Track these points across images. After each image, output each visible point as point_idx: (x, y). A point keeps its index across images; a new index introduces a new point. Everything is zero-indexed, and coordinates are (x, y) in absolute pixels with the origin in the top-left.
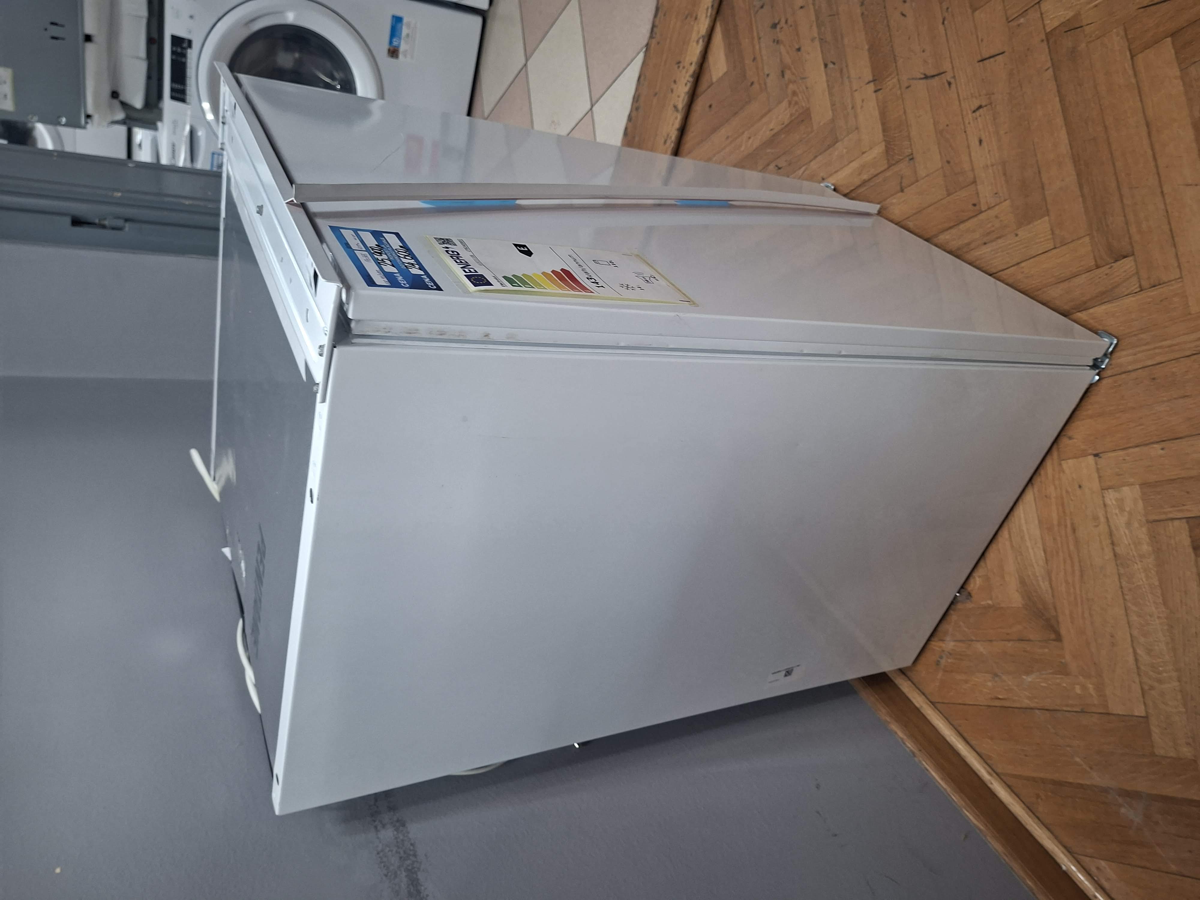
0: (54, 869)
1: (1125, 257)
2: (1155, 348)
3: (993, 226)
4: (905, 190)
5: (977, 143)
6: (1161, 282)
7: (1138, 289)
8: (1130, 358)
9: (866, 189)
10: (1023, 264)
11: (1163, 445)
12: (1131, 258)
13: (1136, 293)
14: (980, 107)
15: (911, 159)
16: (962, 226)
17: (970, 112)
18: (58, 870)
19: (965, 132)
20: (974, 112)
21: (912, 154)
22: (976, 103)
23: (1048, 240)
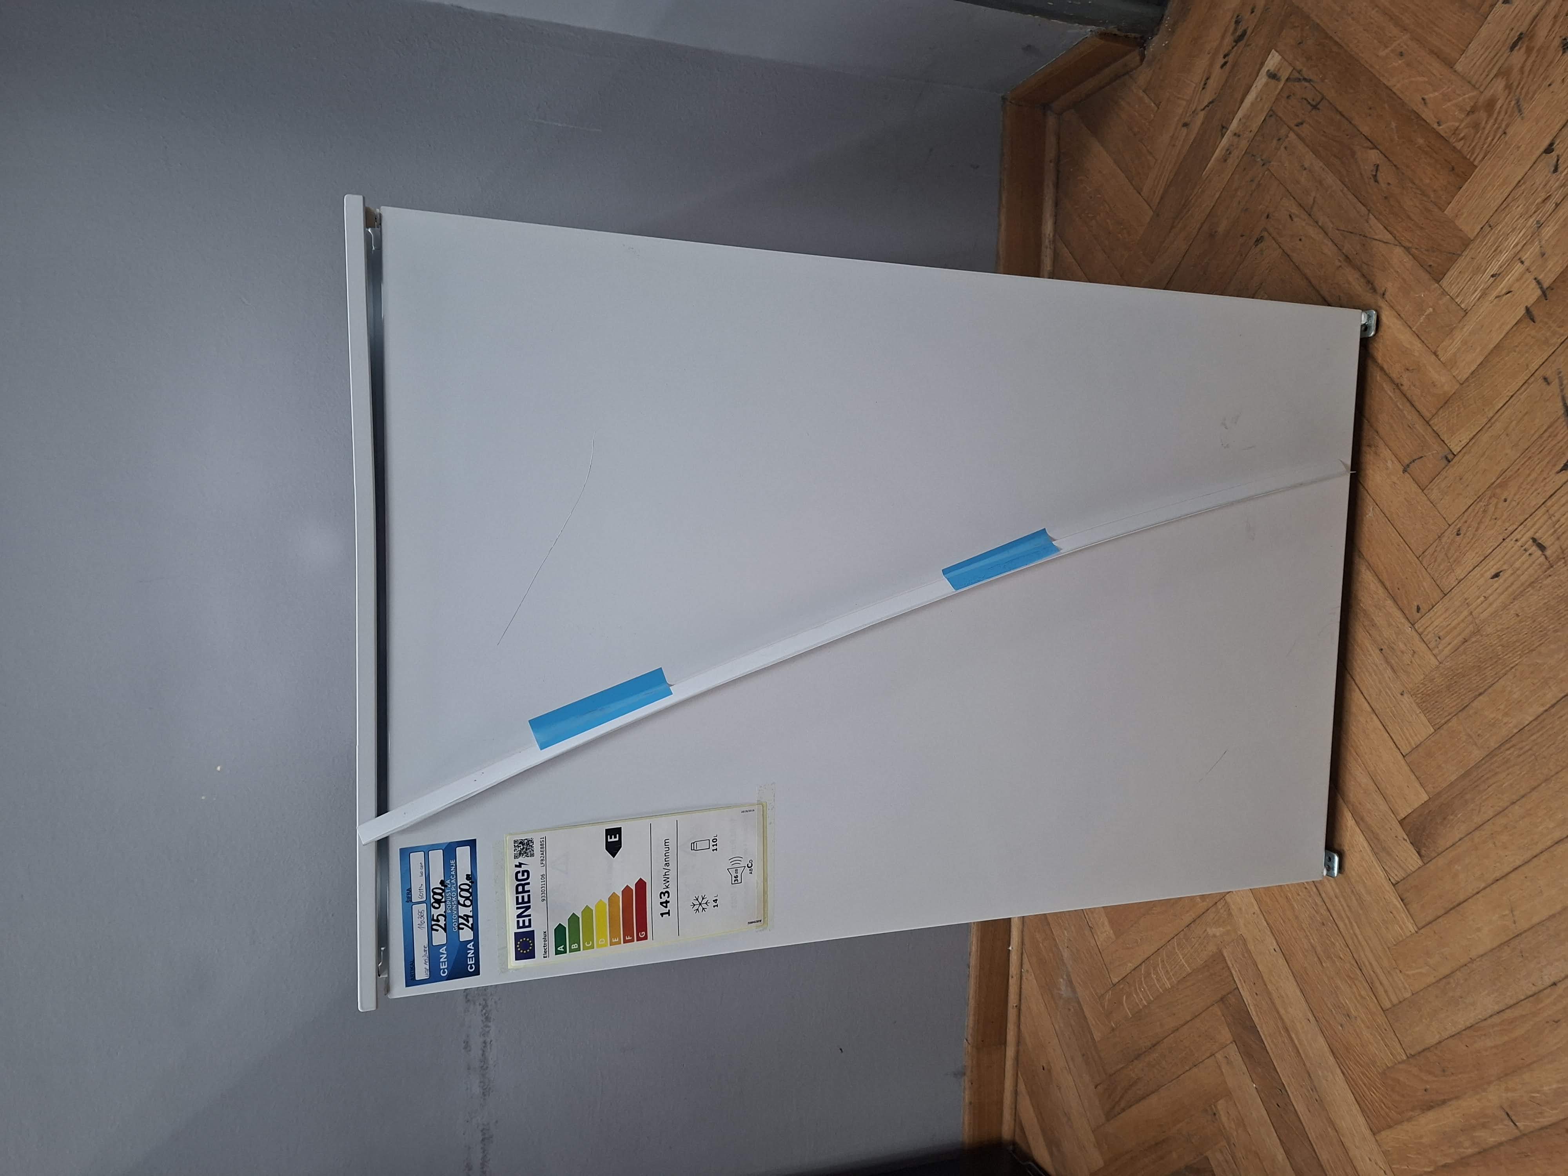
0: (216, 768)
1: (1419, 853)
2: (1348, 917)
3: (1402, 652)
4: (1407, 475)
5: (1493, 572)
6: (1408, 907)
7: (1394, 882)
8: (1332, 894)
9: (1390, 397)
10: (1375, 717)
11: (1277, 949)
12: (1420, 863)
13: (1390, 880)
14: (1542, 548)
15: (1447, 458)
16: (1389, 602)
17: (1530, 534)
18: (219, 768)
19: (1504, 539)
20: (1534, 540)
21: (1455, 455)
22: (1546, 541)
23: (1409, 743)
